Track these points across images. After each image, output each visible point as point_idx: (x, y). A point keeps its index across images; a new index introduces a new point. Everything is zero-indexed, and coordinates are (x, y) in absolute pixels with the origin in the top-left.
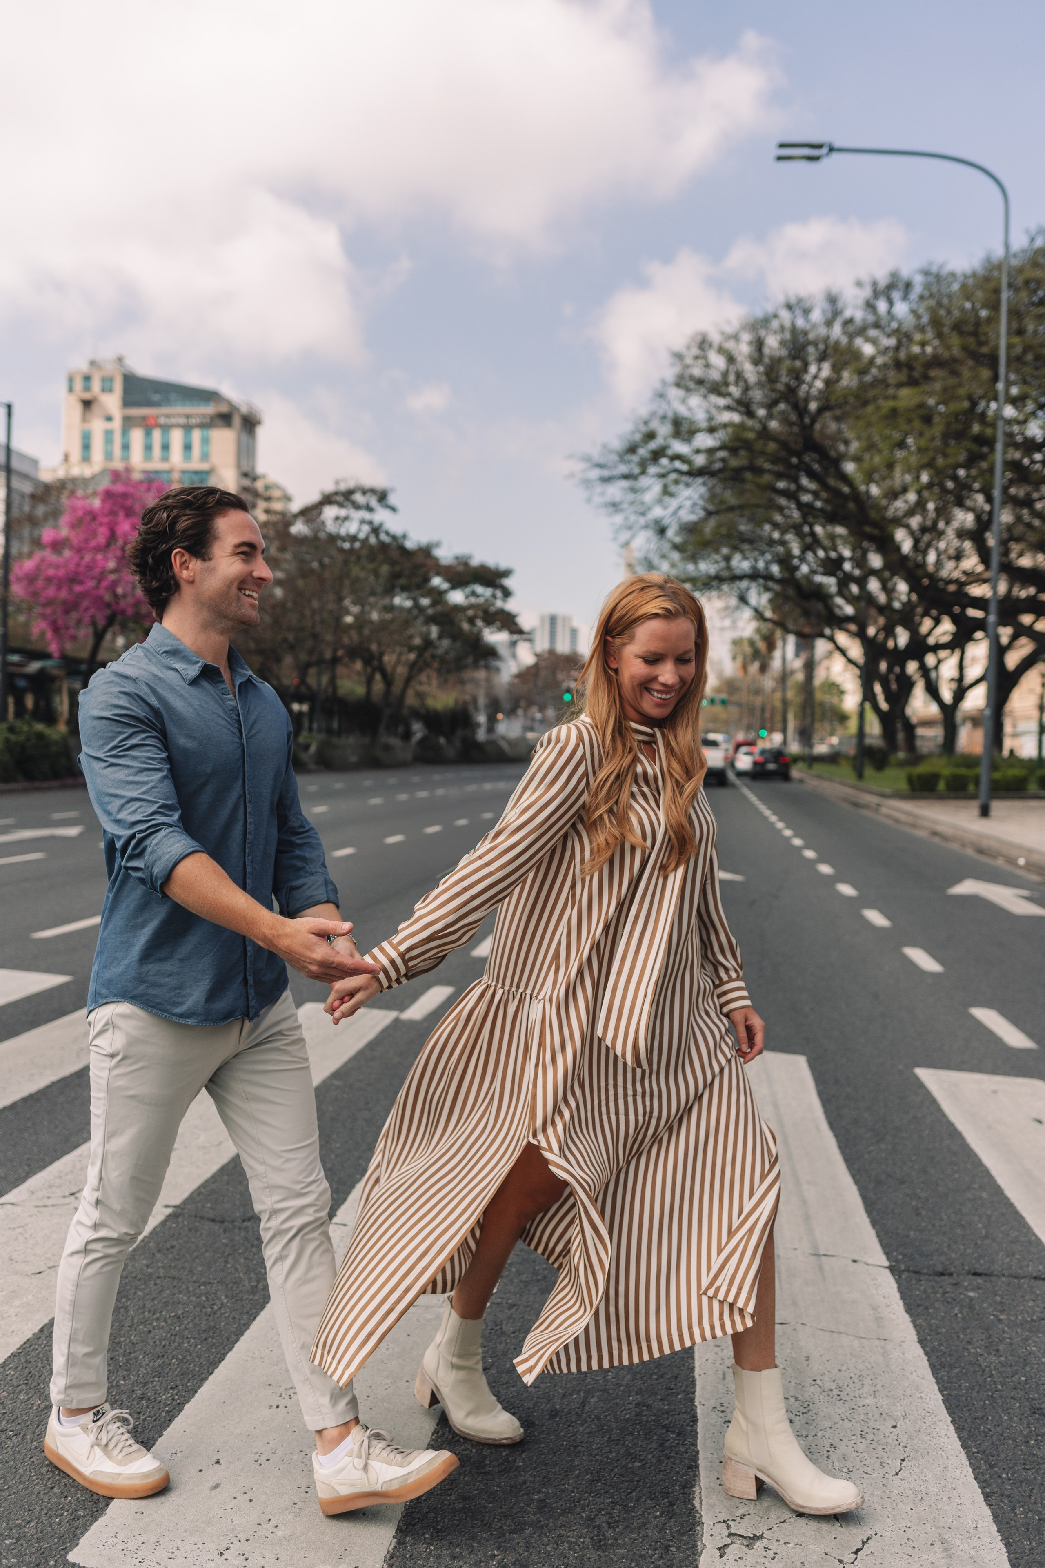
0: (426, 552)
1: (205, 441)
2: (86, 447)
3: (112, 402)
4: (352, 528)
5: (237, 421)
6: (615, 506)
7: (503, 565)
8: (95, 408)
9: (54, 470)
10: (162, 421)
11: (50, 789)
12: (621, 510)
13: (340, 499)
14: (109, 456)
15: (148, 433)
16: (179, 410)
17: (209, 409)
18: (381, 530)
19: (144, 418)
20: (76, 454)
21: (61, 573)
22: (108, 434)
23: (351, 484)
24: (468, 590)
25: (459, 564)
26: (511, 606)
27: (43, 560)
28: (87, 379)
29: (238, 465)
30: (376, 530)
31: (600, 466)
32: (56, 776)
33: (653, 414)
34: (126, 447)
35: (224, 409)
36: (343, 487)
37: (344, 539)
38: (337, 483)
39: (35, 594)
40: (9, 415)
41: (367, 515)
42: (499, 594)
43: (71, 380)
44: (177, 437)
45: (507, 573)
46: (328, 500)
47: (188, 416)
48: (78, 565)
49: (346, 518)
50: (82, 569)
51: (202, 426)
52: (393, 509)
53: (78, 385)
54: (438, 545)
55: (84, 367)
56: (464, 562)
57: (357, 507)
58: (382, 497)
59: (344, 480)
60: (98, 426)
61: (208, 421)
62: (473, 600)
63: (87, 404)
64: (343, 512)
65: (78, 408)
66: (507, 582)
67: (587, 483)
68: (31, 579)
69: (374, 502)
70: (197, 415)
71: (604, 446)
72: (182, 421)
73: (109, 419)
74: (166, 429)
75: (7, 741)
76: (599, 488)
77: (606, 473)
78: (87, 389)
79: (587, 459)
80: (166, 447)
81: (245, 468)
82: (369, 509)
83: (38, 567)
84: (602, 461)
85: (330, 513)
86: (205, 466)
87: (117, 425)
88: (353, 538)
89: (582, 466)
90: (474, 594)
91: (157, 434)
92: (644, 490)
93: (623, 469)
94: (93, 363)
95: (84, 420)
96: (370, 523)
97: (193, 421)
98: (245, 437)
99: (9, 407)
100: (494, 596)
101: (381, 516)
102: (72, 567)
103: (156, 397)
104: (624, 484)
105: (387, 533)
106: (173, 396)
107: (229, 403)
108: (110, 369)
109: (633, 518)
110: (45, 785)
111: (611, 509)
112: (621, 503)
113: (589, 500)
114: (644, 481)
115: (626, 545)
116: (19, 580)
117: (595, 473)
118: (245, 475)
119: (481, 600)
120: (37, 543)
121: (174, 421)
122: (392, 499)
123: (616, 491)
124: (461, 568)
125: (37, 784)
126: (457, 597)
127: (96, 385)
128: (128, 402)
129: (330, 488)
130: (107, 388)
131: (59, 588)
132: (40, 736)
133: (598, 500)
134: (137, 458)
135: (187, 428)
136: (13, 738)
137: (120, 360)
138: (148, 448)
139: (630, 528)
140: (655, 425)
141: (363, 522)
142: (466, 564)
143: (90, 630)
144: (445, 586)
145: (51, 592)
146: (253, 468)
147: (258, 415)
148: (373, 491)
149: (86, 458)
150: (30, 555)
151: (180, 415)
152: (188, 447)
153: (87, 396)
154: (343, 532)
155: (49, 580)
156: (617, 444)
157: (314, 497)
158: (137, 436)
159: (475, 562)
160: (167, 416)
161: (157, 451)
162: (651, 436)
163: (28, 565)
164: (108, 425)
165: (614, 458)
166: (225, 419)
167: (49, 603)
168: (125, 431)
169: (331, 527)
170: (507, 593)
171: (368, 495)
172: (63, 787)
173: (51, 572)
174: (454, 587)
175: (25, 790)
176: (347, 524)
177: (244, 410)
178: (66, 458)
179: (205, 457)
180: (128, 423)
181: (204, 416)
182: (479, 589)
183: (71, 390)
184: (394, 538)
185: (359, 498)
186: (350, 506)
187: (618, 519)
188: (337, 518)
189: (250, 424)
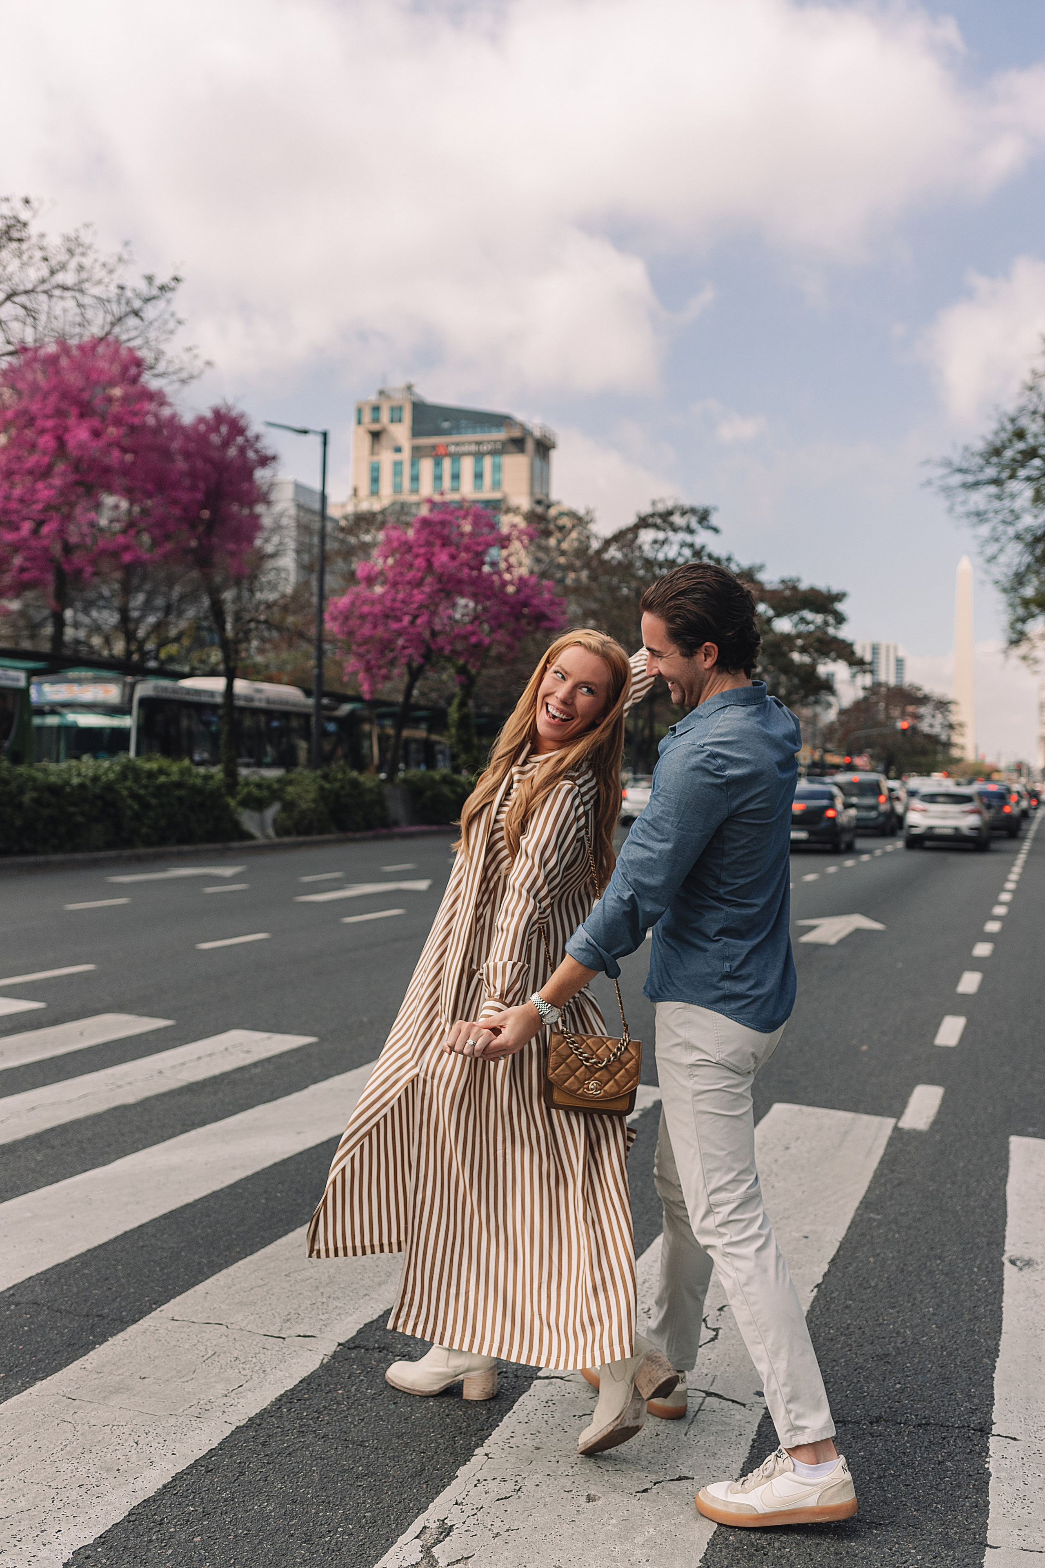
0: (749, 575)
1: (497, 468)
2: (375, 480)
3: (401, 432)
4: (671, 552)
5: (530, 445)
6: (980, 516)
7: (835, 589)
8: (384, 440)
9: (343, 505)
10: (452, 449)
11: (364, 839)
12: (987, 520)
13: (659, 521)
14: (397, 488)
15: (438, 464)
16: (470, 437)
17: (501, 435)
18: (703, 553)
19: (434, 447)
20: (364, 489)
21: (377, 609)
22: (398, 465)
23: (670, 504)
24: (796, 618)
25: (786, 588)
26: (845, 633)
27: (357, 596)
28: (376, 409)
29: (532, 493)
30: (698, 553)
31: (960, 470)
32: (369, 827)
33: (1022, 410)
34: (415, 478)
35: (516, 433)
36: (661, 508)
37: (661, 566)
38: (654, 503)
39: (351, 633)
40: (325, 444)
41: (688, 538)
42: (831, 620)
43: (360, 411)
44: (467, 465)
45: (840, 597)
46: (644, 523)
47: (478, 443)
48: (394, 600)
49: (664, 542)
50: (398, 605)
51: (493, 453)
52: (716, 530)
53: (367, 417)
54: (761, 568)
55: (373, 398)
56: (791, 586)
57: (675, 529)
58: (703, 517)
59: (662, 500)
60: (387, 458)
61: (499, 446)
62: (802, 628)
63: (376, 436)
64: (661, 535)
65: (367, 440)
66: (840, 607)
67: (947, 490)
68: (346, 616)
69: (694, 523)
70: (489, 442)
71: (966, 448)
72: (473, 448)
73: (398, 450)
74: (456, 457)
75: (322, 789)
76: (962, 495)
77: (970, 479)
78: (376, 420)
79: (947, 463)
80: (456, 477)
81: (539, 496)
82: (690, 531)
83: (353, 604)
84: (965, 465)
85: (646, 536)
86: (497, 495)
87: (406, 455)
88: (671, 563)
89: (942, 471)
90: (803, 620)
91: (447, 463)
92: (1013, 496)
93: (991, 472)
94: (381, 393)
95: (373, 452)
96: (691, 546)
97: (485, 448)
98: (538, 463)
99: (325, 435)
100: (826, 623)
101: (702, 538)
102: (388, 603)
103: (446, 425)
104: (992, 489)
105: (710, 556)
106: (463, 423)
107: (522, 427)
108: (399, 398)
109: (1001, 528)
110: (358, 835)
111: (975, 519)
112: (985, 512)
113: (951, 509)
114: (1014, 486)
115: (992, 559)
116: (334, 619)
117: (958, 479)
118: (539, 502)
119: (811, 627)
120: (351, 577)
121: (465, 448)
122: (714, 520)
123: (979, 499)
124: (788, 593)
125: (350, 835)
126: (784, 625)
127: (385, 416)
128: (416, 433)
129: (647, 509)
130: (396, 419)
131: (375, 627)
132: (355, 784)
133: (960, 509)
134: (426, 488)
135: (479, 456)
136: (327, 786)
137: (409, 388)
138: (438, 478)
139: (997, 540)
140: (1024, 422)
141: (683, 545)
142: (794, 589)
143: (405, 670)
144: (771, 612)
145: (367, 630)
146: (547, 495)
147: (552, 438)
148: (693, 511)
149: (375, 492)
150: (343, 591)
151: (470, 443)
152: (478, 476)
153: (376, 427)
154: (661, 557)
155: (363, 617)
156: (980, 446)
157: (630, 520)
158: (426, 466)
159: (804, 586)
160: (457, 444)
161: (447, 482)
162: (1020, 435)
163: (343, 601)
164: (398, 457)
165: (980, 461)
166: (518, 444)
167: (366, 641)
168: (414, 463)
169: (648, 551)
170: (840, 619)
171: (688, 515)
172: (376, 838)
173: (366, 609)
174: (778, 615)
175: (339, 841)
176: (666, 548)
177: (537, 433)
178: (355, 491)
179: (497, 485)
180: (418, 453)
181: (495, 442)
182: (808, 615)
183: (359, 422)
184: (718, 561)
185: (677, 519)
186: (668, 529)
187: (984, 530)
188: (655, 542)
189: (544, 448)
